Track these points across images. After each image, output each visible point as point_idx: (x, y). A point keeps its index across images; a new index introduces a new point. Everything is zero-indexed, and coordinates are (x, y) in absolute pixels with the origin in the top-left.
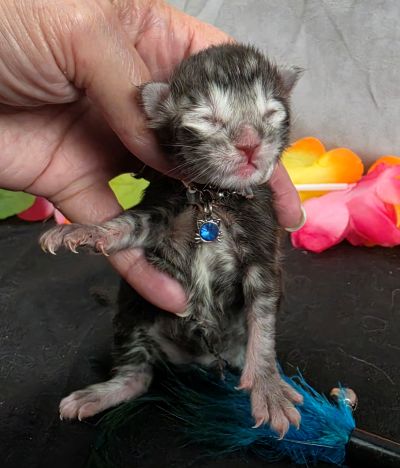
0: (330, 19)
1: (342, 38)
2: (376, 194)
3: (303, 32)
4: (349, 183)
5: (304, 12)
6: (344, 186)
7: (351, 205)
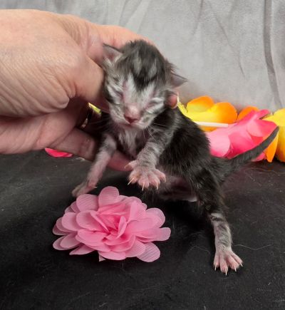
0: (217, 19)
1: (224, 33)
2: (247, 131)
3: (199, 27)
4: (229, 123)
5: (200, 15)
6: (226, 125)
7: (231, 137)
